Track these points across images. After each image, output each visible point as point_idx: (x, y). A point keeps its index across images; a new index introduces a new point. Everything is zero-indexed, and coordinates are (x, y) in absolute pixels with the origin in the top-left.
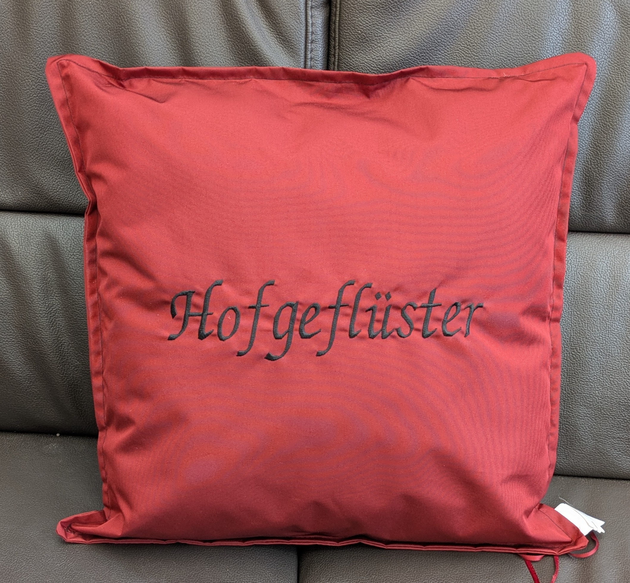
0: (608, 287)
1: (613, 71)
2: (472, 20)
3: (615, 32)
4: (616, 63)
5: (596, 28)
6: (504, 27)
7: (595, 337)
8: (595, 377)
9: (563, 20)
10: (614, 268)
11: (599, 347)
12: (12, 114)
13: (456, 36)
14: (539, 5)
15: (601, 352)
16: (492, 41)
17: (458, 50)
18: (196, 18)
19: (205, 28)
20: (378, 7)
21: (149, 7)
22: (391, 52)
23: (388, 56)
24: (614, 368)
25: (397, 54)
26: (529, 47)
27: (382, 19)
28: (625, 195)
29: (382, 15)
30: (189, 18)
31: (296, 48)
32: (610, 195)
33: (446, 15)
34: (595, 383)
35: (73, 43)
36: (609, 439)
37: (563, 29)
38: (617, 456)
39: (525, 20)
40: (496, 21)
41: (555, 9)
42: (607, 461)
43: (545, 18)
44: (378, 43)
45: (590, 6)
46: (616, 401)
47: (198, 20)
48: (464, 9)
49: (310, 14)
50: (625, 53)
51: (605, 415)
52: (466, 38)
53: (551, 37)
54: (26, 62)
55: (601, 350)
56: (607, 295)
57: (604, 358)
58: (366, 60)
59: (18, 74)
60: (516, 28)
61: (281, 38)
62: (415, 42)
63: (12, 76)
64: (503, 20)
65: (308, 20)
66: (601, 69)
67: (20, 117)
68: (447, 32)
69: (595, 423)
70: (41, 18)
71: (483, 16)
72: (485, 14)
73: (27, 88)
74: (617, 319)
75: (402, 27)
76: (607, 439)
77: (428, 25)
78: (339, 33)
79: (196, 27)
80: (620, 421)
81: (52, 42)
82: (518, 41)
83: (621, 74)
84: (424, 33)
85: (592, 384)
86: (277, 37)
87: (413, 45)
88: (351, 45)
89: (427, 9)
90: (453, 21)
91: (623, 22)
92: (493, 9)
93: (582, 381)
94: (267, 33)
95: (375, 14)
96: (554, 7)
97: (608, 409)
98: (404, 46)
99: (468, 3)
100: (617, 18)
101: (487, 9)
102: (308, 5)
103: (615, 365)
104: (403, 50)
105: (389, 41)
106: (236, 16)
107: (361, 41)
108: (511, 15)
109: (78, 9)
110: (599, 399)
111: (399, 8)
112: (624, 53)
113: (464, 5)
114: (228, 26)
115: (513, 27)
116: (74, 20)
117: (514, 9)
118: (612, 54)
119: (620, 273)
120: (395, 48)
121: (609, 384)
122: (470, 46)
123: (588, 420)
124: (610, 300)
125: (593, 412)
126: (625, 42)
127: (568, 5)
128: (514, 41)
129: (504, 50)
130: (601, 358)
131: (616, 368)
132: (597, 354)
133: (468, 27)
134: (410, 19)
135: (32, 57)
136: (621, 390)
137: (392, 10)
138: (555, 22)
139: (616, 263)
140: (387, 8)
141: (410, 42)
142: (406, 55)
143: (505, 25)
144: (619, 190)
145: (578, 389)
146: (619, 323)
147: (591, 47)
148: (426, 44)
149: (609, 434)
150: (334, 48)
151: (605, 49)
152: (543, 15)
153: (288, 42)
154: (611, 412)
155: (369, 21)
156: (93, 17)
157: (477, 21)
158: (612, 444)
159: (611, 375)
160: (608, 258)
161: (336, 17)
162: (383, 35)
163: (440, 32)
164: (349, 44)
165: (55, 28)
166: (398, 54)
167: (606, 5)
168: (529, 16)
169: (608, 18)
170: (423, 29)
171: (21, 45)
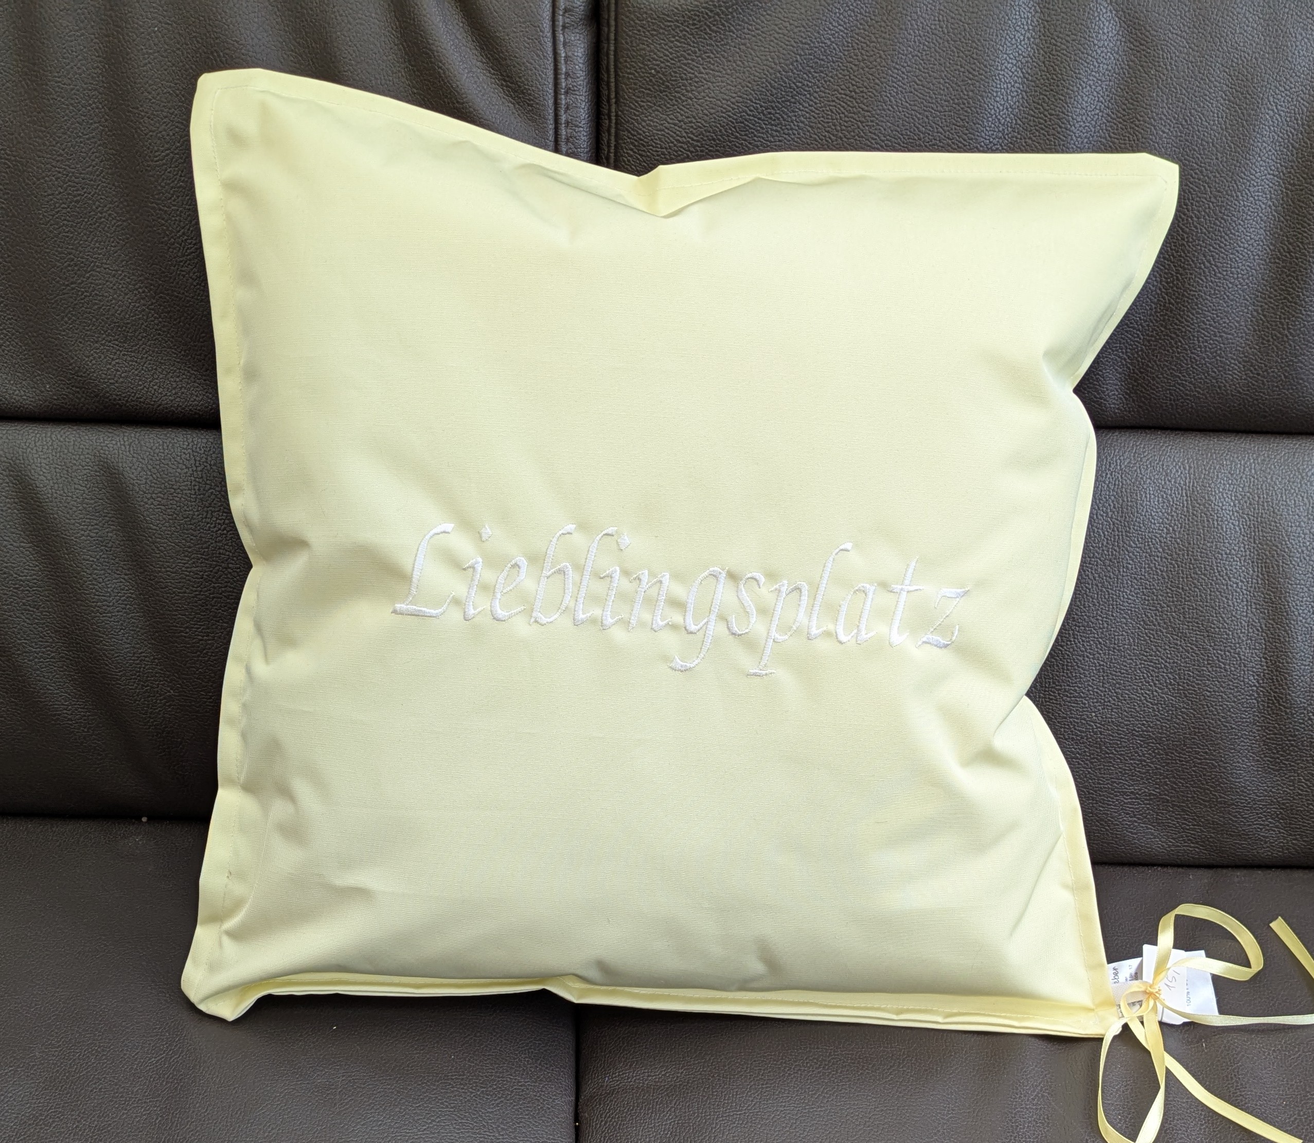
0: (1112, 526)
1: (1116, 131)
2: (858, 44)
3: (1118, 60)
4: (1120, 118)
5: (1083, 53)
6: (917, 56)
7: (1088, 617)
8: (1090, 688)
9: (1024, 40)
10: (1122, 492)
11: (1096, 635)
12: (24, 242)
13: (830, 74)
14: (980, 13)
15: (1100, 643)
16: (895, 83)
17: (833, 101)
18: (352, 52)
19: (369, 71)
20: (686, 24)
21: (266, 34)
22: (713, 108)
23: (707, 115)
24: (1122, 671)
25: (722, 112)
26: (962, 91)
27: (694, 47)
28: (1139, 359)
29: (693, 39)
30: (338, 53)
31: (537, 104)
32: (1112, 359)
33: (809, 37)
34: (1090, 698)
35: (129, 105)
36: (1116, 796)
37: (1024, 57)
38: (1129, 825)
39: (955, 41)
40: (901, 46)
41: (1009, 19)
42: (1112, 834)
43: (991, 37)
44: (687, 91)
45: (1072, 12)
46: (1127, 729)
47: (356, 56)
48: (842, 23)
49: (562, 39)
50: (1137, 98)
51: (1108, 754)
52: (848, 77)
53: (1003, 73)
54: (44, 144)
55: (1100, 640)
56: (1109, 542)
57: (1105, 654)
58: (667, 125)
59: (30, 167)
60: (938, 57)
61: (510, 87)
62: (755, 88)
63: (20, 171)
64: (915, 42)
65: (559, 51)
66: (1093, 130)
67: (39, 246)
68: (812, 67)
69: (1091, 768)
70: (67, 61)
71: (877, 36)
72: (882, 31)
73: (50, 192)
74: (1127, 583)
75: (730, 61)
76: (1112, 796)
77: (778, 56)
78: (616, 75)
79: (352, 70)
80: (1135, 763)
81: (90, 105)
82: (942, 81)
83: (1129, 137)
84: (771, 71)
85: (1084, 701)
86: (502, 85)
87: (751, 94)
88: (639, 97)
89: (776, 25)
90: (822, 47)
91: (1132, 40)
92: (897, 22)
93: (1067, 696)
94: (485, 77)
95: (680, 37)
96: (1007, 15)
97: (1114, 744)
98: (734, 95)
99: (849, 12)
100: (1121, 33)
101: (885, 22)
102: (557, 23)
103: (1125, 666)
104: (733, 103)
105: (709, 88)
106: (426, 47)
107: (657, 88)
108: (928, 33)
109: (134, 40)
110: (1097, 728)
111: (723, 25)
112: (1134, 98)
113: (841, 16)
114: (412, 66)
115: (933, 54)
116: (126, 63)
117: (935, 20)
118: (1112, 101)
119: (1131, 501)
120: (719, 100)
121: (1114, 700)
122: (856, 93)
123: (1079, 764)
124: (1116, 551)
125: (1087, 750)
126: (1136, 78)
127: (1032, 11)
128: (934, 81)
129: (917, 98)
130: (1100, 654)
131: (1127, 671)
132: (1094, 647)
133: (851, 57)
134: (744, 44)
135: (55, 133)
136: (1135, 709)
137: (710, 30)
138: (1009, 44)
139: (1124, 482)
140: (701, 27)
141: (746, 88)
142: (740, 112)
143: (919, 51)
144: (1129, 350)
145: (1060, 710)
146: (1131, 591)
147: (1075, 89)
148: (774, 91)
149: (1116, 788)
150: (609, 101)
151: (1101, 92)
152: (986, 30)
153: (524, 93)
154: (1118, 749)
155: (670, 50)
156: (162, 56)
157: (867, 45)
158: (1122, 805)
159: (1117, 683)
160: (1111, 475)
161: (609, 43)
162: (696, 77)
163: (800, 68)
164: (634, 95)
165: (93, 77)
166: (724, 111)
167: (1101, 9)
168: (960, 34)
169: (1104, 33)
170: (769, 63)
171: (32, 113)
